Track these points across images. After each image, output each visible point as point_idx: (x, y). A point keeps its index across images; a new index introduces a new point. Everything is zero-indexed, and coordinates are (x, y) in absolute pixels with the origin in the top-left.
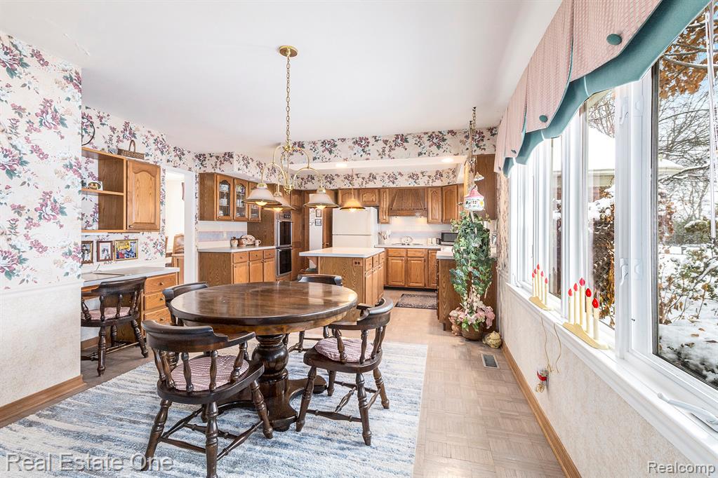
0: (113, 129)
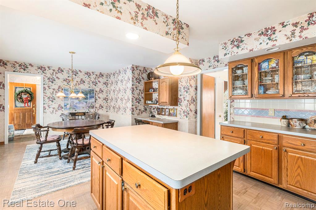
0: (140, 70)
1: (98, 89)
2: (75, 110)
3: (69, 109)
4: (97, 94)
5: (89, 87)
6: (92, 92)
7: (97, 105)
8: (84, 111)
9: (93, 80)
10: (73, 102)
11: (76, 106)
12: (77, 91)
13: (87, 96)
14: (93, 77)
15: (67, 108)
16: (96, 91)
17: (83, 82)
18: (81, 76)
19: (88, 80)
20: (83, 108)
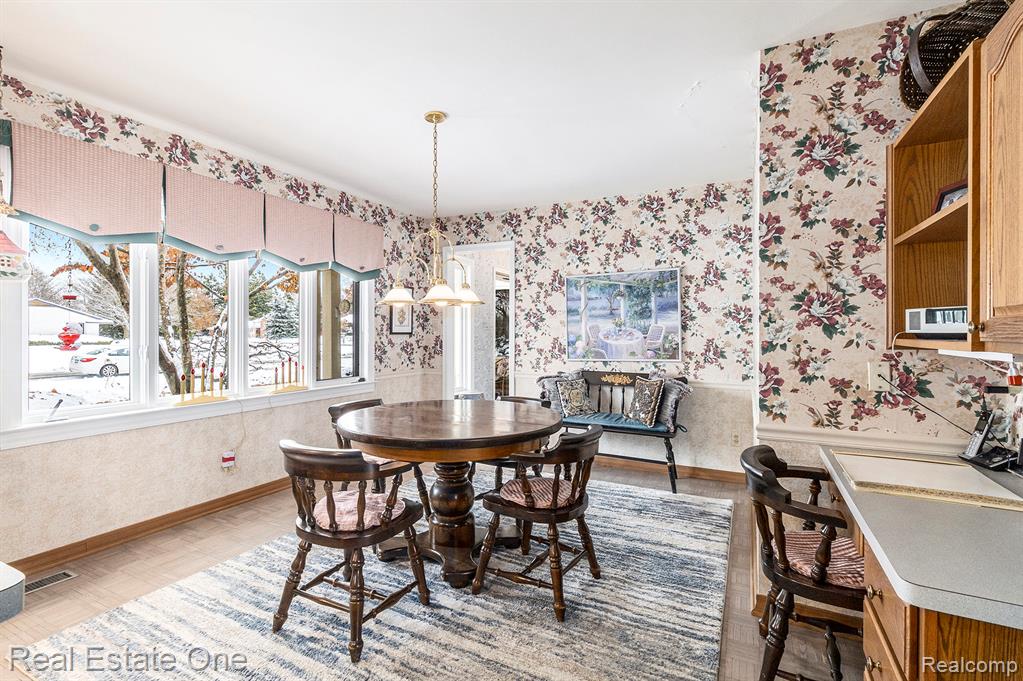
1: (696, 269)
2: (605, 363)
3: (584, 357)
4: (692, 290)
5: (658, 262)
6: (666, 285)
7: (696, 345)
8: (635, 368)
9: (673, 226)
10: (595, 329)
11: (607, 344)
12: (610, 286)
13: (649, 301)
14: (673, 213)
15: (578, 352)
16: (689, 278)
17: (632, 242)
18: (625, 218)
19: (654, 232)
20: (633, 354)
